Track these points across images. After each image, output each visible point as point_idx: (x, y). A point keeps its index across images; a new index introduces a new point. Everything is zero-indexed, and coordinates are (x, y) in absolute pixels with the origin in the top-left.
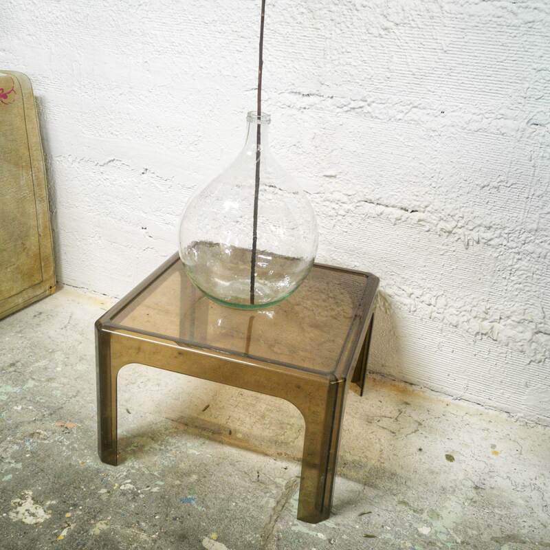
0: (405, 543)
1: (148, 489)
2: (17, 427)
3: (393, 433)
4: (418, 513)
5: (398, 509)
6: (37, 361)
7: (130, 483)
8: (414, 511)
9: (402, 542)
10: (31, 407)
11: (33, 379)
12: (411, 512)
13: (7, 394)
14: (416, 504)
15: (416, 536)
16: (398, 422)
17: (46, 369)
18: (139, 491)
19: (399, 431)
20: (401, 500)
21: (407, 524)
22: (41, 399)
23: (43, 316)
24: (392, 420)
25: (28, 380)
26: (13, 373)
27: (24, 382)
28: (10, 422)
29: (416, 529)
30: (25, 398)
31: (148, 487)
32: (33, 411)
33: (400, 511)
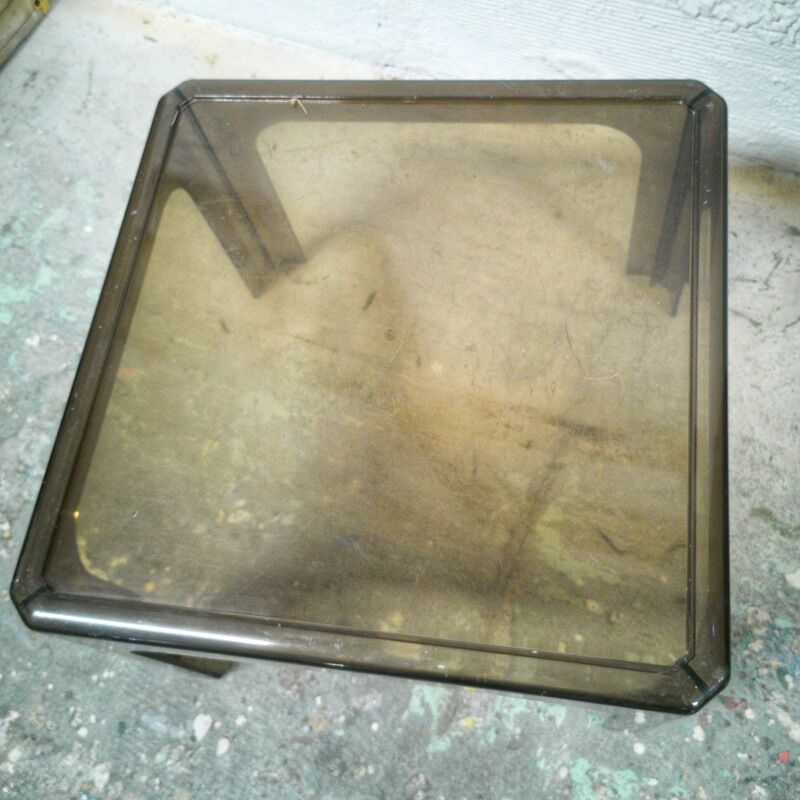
0: (756, 612)
1: (276, 519)
2: (39, 391)
3: (756, 324)
4: (790, 536)
5: (750, 529)
6: (47, 212)
7: (244, 508)
8: (784, 532)
9: (751, 610)
10: (54, 338)
11: (48, 263)
12: (776, 536)
13: (10, 307)
14: (788, 513)
15: (781, 595)
16: (771, 292)
17: (65, 231)
18: (261, 526)
19: (770, 318)
20: (757, 506)
21: (765, 567)
22: (69, 314)
23: (39, 82)
24: (756, 287)
25: (38, 265)
26: (11, 251)
27: (33, 272)
28: (26, 378)
29: (783, 578)
30: (41, 314)
31: (275, 514)
32: (59, 346)
33: (752, 536)
